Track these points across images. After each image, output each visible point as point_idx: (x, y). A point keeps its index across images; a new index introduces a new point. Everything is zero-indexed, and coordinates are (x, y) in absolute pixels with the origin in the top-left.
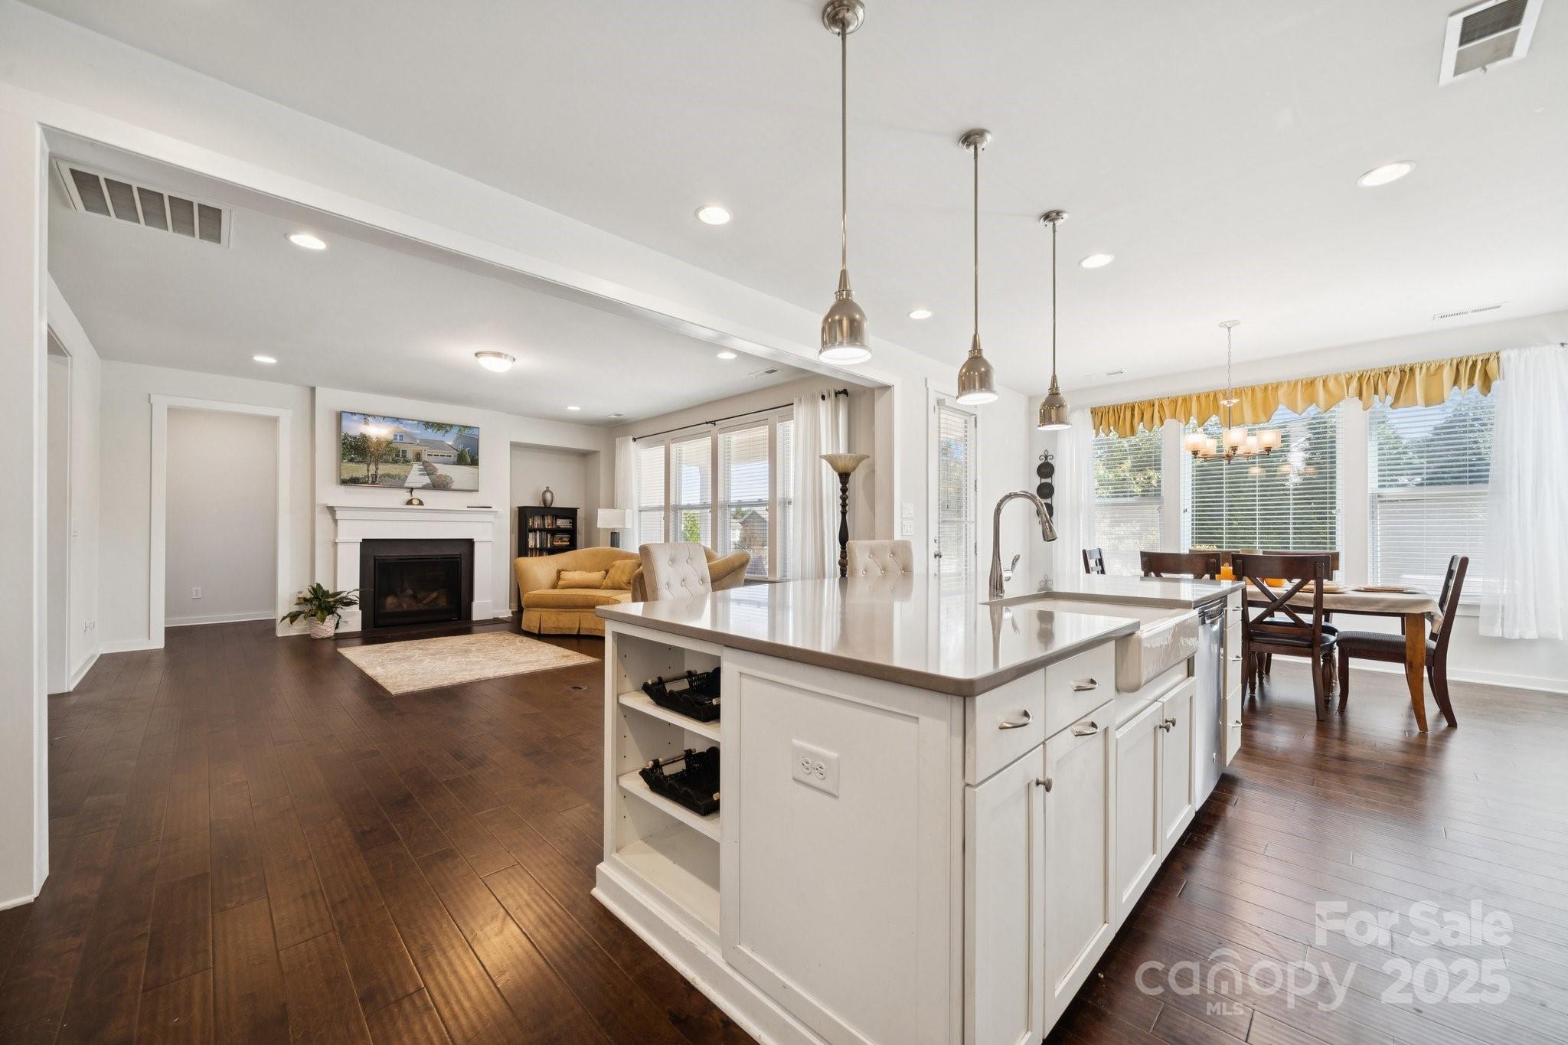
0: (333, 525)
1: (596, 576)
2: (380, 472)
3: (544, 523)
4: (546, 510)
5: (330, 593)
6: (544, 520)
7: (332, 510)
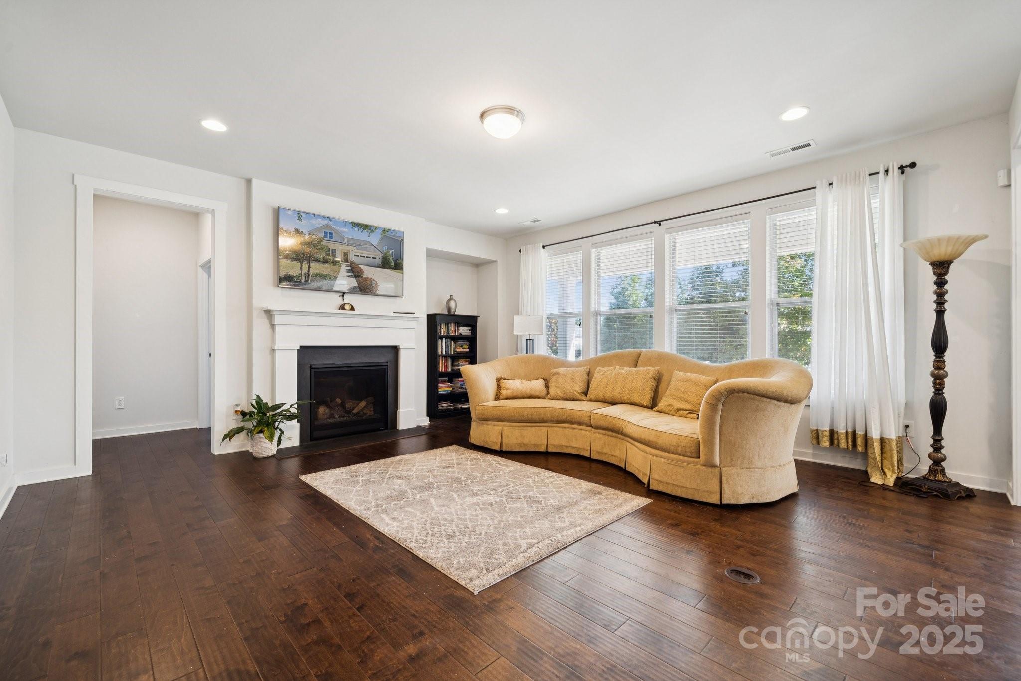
0: (270, 331)
1: (538, 385)
2: (312, 272)
3: (448, 331)
4: (451, 318)
5: (270, 405)
6: (448, 327)
7: (269, 313)
